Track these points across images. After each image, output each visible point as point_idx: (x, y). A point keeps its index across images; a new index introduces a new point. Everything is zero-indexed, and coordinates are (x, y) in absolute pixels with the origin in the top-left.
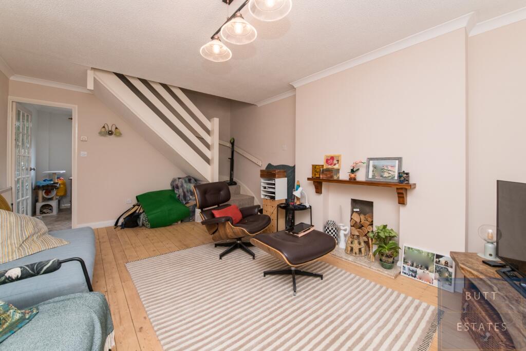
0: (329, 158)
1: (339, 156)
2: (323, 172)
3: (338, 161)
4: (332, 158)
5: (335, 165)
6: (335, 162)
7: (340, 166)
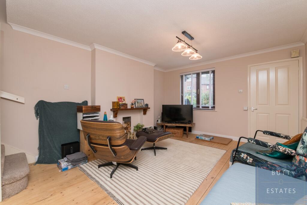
0: (119, 98)
1: (124, 97)
2: (123, 106)
3: (124, 100)
4: (121, 98)
5: (123, 101)
6: (123, 100)
7: (125, 102)
